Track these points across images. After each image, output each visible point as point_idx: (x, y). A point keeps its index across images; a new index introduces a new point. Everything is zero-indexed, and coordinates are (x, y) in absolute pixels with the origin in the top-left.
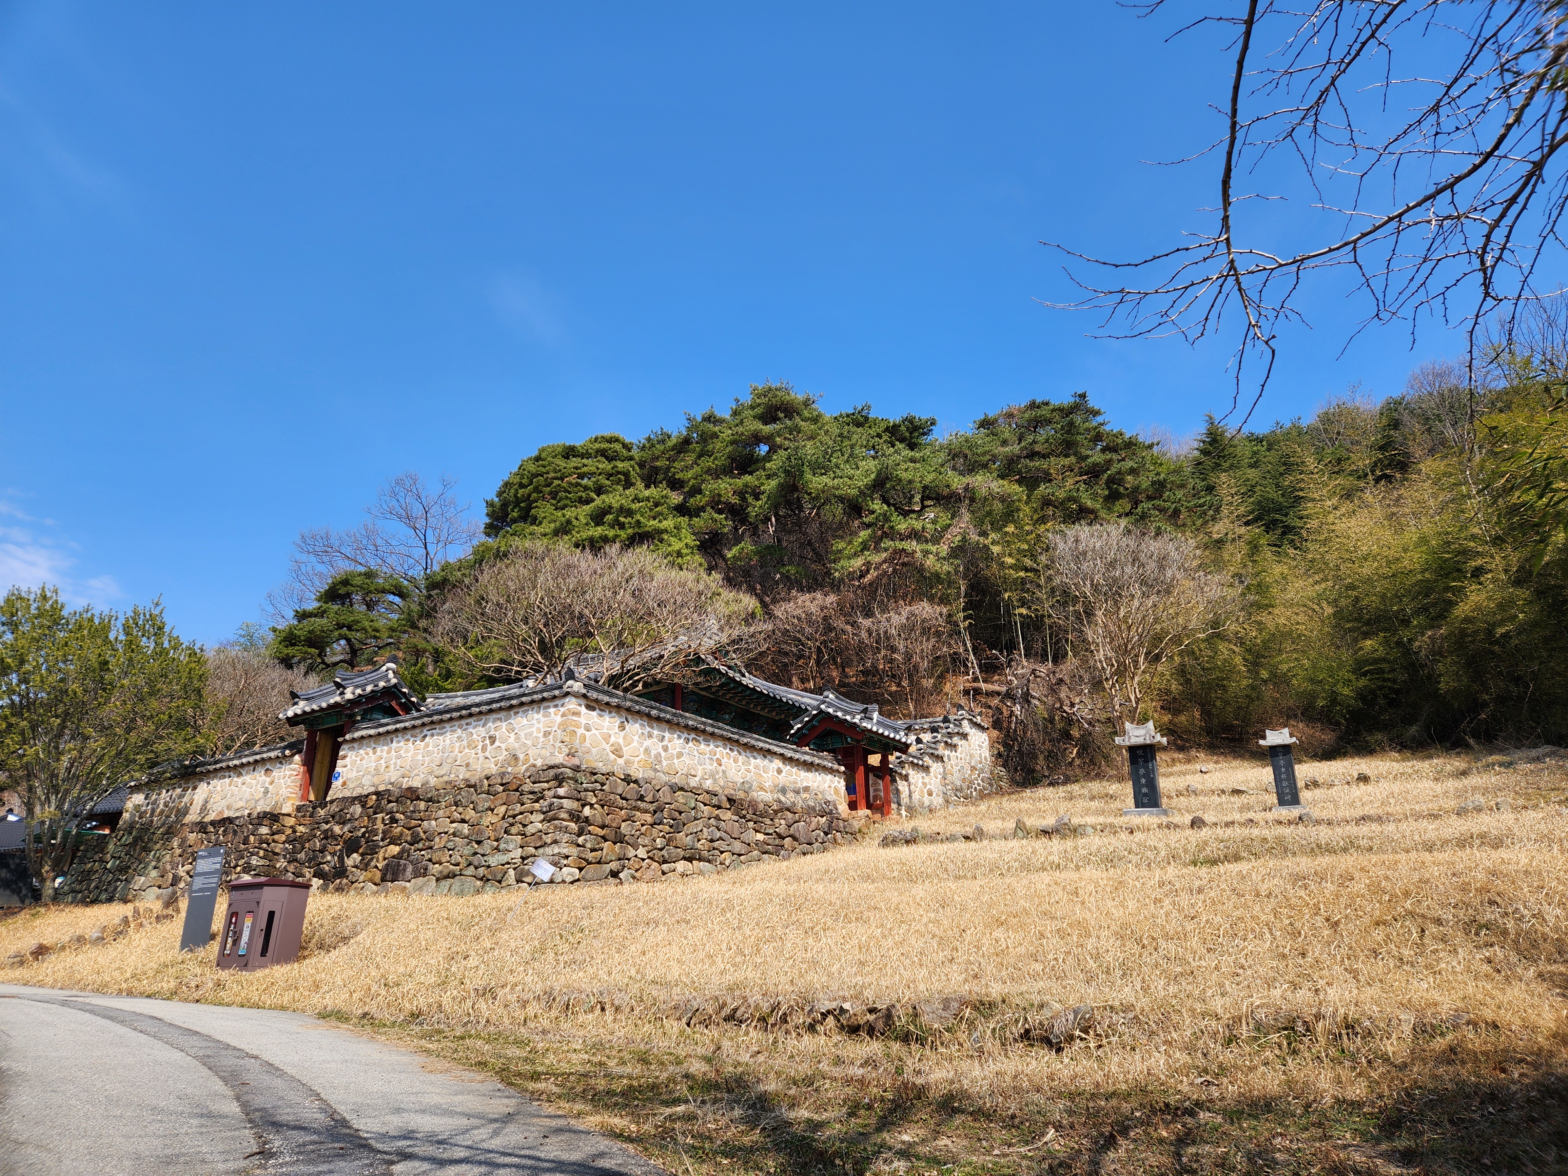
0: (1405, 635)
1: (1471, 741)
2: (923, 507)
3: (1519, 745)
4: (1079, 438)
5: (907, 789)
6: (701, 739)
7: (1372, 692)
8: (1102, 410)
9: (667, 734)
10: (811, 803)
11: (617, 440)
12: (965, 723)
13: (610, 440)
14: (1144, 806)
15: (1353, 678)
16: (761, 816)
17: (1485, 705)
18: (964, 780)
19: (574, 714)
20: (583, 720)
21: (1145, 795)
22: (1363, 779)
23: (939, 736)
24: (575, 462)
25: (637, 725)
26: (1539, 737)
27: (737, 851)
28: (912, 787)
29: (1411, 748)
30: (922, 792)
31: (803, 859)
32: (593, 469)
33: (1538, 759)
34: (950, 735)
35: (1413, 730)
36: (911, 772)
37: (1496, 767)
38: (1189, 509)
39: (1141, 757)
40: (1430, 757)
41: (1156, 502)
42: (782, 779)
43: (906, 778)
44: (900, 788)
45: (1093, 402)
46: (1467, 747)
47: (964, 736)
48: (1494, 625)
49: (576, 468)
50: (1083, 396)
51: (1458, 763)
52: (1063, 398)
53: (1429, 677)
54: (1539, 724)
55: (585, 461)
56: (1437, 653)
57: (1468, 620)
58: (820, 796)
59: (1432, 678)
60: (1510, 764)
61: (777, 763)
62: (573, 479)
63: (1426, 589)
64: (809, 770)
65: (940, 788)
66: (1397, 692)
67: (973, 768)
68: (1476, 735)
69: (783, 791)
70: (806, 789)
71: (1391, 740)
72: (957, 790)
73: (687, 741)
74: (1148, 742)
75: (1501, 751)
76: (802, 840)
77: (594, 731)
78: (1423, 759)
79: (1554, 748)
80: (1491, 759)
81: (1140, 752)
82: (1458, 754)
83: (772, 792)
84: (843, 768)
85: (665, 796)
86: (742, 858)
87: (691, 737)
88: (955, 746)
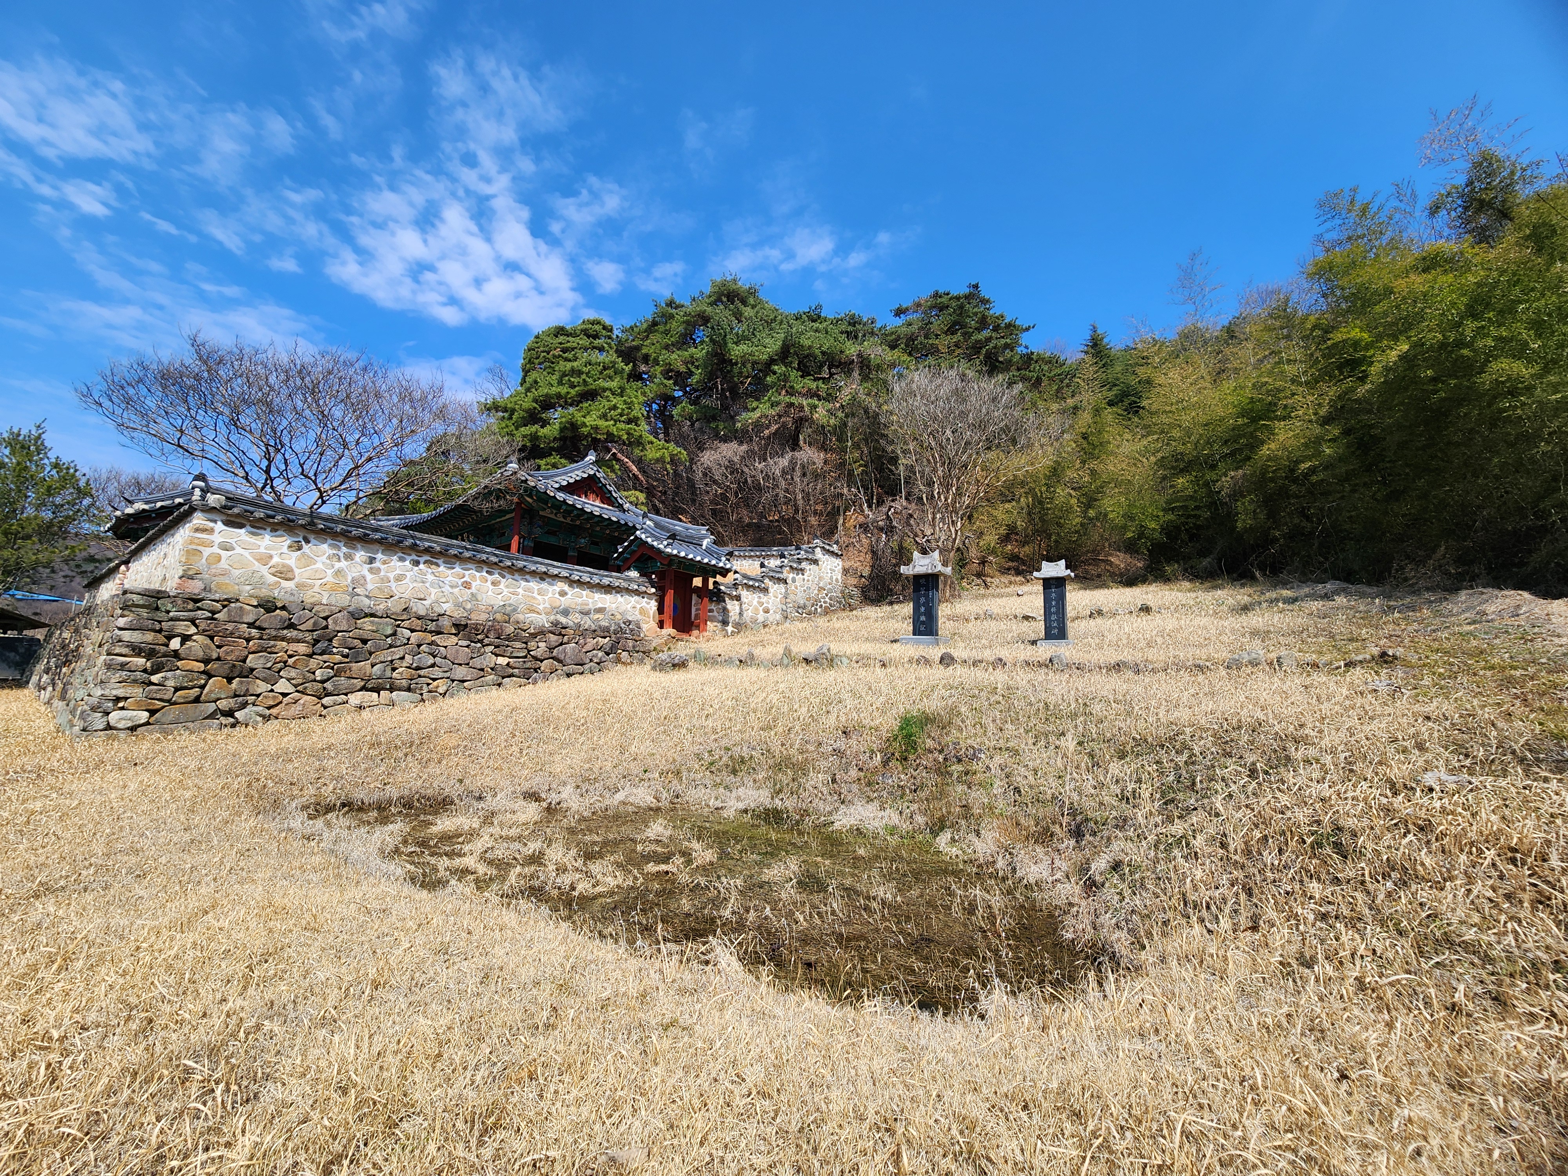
0: (1210, 476)
1: (1257, 574)
2: (831, 375)
3: (1304, 580)
4: (968, 320)
5: (737, 608)
6: (440, 562)
7: (1177, 528)
8: (992, 300)
9: (379, 556)
10: (605, 624)
11: (599, 323)
12: (818, 550)
13: (593, 323)
14: (920, 633)
15: (1161, 514)
16: (508, 639)
17: (1275, 540)
18: (809, 599)
19: (204, 530)
20: (217, 538)
21: (923, 623)
22: (1146, 609)
23: (786, 561)
24: (561, 339)
25: (325, 546)
26: (1325, 571)
27: (459, 677)
28: (744, 606)
29: (1201, 578)
30: (757, 609)
31: (565, 681)
32: (575, 345)
33: (1326, 597)
34: (799, 561)
35: (1206, 562)
36: (745, 594)
37: (1280, 604)
38: (1051, 379)
39: (923, 586)
40: (1215, 587)
41: (1023, 372)
42: (565, 602)
43: (738, 598)
44: (729, 607)
45: (984, 293)
46: (1253, 578)
47: (815, 562)
48: (1298, 462)
49: (561, 343)
50: (976, 286)
51: (1241, 595)
52: (960, 289)
53: (1229, 514)
54: (1327, 559)
55: (570, 339)
56: (1237, 494)
57: (1269, 459)
58: (619, 617)
59: (1231, 516)
60: (1295, 600)
61: (561, 586)
62: (557, 352)
63: (1236, 433)
64: (606, 593)
65: (780, 606)
66: (1198, 527)
67: (821, 589)
68: (1262, 570)
69: (566, 612)
70: (600, 610)
71: (1186, 570)
72: (800, 608)
73: (416, 563)
74: (930, 571)
75: (1285, 584)
76: (568, 661)
77: (238, 550)
78: (1207, 590)
79: (1345, 585)
80: (1273, 595)
81: (922, 581)
82: (1243, 586)
83: (547, 614)
84: (653, 590)
85: (340, 622)
86: (466, 684)
87: (422, 560)
88: (802, 570)
